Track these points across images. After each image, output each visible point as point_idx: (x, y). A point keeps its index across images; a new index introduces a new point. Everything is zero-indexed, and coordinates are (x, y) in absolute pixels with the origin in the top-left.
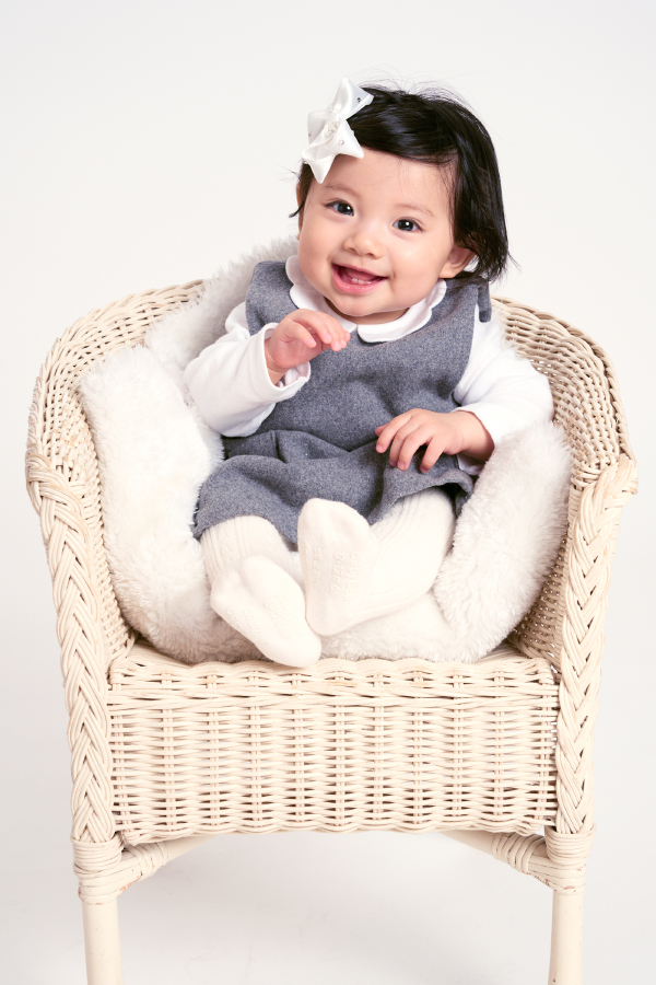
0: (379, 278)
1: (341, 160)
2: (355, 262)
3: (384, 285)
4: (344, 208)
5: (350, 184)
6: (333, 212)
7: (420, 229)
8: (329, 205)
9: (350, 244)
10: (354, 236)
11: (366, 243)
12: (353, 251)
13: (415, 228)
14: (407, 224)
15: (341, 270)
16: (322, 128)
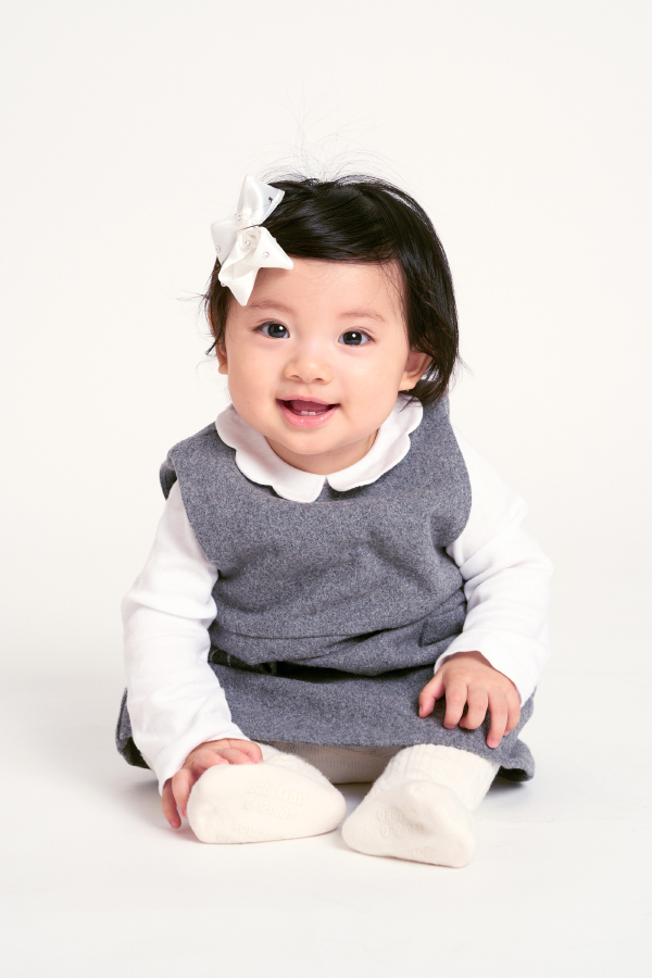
0: (331, 407)
1: (264, 275)
2: (302, 392)
3: (336, 413)
4: (276, 330)
5: (279, 299)
6: (264, 338)
7: (370, 339)
8: (258, 329)
9: (292, 372)
10: (295, 361)
11: (311, 368)
12: (298, 380)
13: (364, 339)
14: (354, 336)
15: (287, 405)
16: (234, 240)
